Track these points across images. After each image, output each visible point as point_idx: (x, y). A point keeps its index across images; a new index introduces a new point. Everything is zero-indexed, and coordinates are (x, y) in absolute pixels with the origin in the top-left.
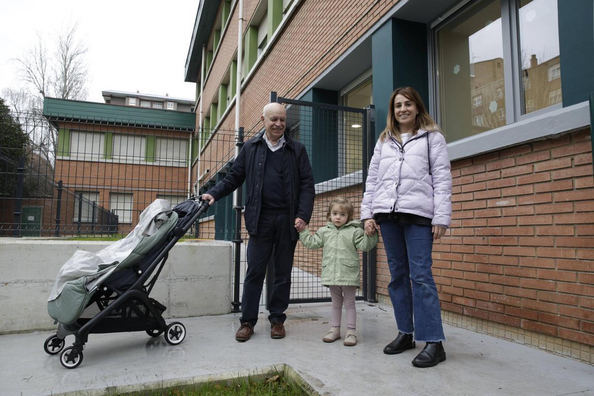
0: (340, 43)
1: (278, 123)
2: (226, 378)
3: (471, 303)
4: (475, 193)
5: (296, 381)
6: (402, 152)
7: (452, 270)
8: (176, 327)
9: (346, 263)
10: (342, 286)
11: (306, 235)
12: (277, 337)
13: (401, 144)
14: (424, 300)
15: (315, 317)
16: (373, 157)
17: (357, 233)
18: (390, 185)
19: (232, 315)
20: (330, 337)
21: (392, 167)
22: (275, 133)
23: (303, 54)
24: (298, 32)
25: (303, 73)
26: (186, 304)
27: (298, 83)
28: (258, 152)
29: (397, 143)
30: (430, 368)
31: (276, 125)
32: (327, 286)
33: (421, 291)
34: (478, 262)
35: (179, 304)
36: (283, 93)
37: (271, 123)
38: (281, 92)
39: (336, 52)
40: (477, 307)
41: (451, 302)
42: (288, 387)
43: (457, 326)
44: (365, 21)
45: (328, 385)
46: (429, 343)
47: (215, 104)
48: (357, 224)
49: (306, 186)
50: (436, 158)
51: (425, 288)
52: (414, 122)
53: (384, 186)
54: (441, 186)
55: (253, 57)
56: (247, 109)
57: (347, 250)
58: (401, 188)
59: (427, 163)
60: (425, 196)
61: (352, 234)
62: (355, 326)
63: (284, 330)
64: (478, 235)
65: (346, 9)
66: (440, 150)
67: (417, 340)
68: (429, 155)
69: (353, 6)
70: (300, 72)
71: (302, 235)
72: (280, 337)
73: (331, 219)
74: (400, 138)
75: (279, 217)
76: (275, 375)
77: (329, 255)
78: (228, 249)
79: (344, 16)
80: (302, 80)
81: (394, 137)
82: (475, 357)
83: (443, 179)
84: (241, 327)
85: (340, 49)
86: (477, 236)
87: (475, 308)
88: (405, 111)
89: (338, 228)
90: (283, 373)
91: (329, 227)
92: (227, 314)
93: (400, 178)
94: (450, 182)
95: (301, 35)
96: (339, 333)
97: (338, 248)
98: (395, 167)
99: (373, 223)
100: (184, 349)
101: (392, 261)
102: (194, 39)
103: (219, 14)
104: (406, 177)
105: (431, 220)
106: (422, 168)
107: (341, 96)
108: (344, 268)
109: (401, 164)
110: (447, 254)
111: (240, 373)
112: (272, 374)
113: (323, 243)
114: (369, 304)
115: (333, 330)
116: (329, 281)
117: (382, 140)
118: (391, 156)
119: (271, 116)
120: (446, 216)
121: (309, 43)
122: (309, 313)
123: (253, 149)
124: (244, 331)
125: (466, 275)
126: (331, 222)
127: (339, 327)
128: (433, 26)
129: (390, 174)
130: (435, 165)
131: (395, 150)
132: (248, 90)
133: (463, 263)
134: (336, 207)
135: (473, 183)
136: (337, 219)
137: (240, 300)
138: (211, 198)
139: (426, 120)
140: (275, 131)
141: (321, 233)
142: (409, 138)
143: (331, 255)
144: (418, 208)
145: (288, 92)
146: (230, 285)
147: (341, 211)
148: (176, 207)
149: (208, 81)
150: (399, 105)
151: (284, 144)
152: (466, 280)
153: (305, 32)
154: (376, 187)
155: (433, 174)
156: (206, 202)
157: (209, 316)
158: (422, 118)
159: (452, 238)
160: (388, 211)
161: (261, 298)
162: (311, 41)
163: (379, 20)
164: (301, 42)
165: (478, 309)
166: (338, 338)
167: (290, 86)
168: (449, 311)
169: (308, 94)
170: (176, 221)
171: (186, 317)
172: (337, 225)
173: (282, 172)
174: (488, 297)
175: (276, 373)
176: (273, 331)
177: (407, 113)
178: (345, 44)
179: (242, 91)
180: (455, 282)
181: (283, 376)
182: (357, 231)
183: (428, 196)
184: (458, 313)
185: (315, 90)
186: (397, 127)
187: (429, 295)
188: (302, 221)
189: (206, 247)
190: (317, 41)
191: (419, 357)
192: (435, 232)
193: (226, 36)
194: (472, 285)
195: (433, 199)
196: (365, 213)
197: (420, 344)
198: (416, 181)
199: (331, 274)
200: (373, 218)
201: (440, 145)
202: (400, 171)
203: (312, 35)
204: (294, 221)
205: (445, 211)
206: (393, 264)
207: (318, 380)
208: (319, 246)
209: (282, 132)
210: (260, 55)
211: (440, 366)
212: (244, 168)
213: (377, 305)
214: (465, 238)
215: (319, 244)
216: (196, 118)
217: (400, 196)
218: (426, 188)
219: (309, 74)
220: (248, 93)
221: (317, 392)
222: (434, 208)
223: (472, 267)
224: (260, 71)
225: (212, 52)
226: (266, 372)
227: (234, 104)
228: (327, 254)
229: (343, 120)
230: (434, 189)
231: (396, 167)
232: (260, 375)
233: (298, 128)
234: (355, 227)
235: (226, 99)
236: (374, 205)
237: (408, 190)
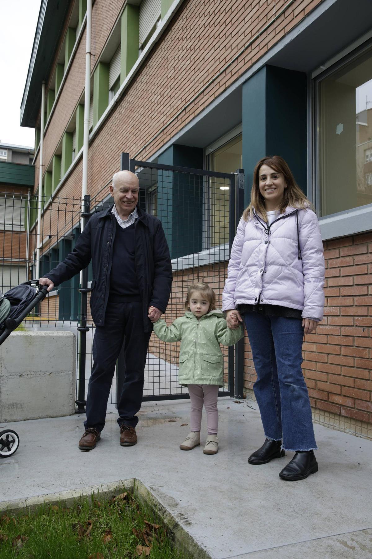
0: (206, 92)
1: (129, 195)
2: (66, 498)
3: (349, 403)
4: (355, 277)
5: (147, 500)
6: (268, 234)
7: (328, 364)
8: (8, 436)
9: (207, 358)
10: (202, 385)
11: (160, 326)
12: (127, 444)
13: (267, 223)
14: (293, 404)
15: (172, 417)
16: (235, 238)
17: (220, 324)
18: (255, 271)
19: (76, 416)
20: (188, 444)
21: (256, 251)
22: (127, 206)
23: (162, 103)
24: (156, 75)
25: (162, 125)
26: (21, 405)
27: (156, 137)
28: (106, 229)
29: (262, 223)
30: (299, 482)
31: (127, 198)
32: (186, 385)
33: (290, 394)
34: (357, 356)
35: (13, 405)
36: (139, 148)
37: (121, 194)
38: (137, 147)
39: (201, 103)
40: (356, 407)
41: (328, 401)
42: (138, 506)
43: (334, 429)
44: (235, 68)
45: (182, 504)
46: (299, 452)
47: (58, 156)
48: (220, 314)
49: (162, 269)
50: (307, 241)
51: (294, 390)
52: (282, 197)
53: (248, 273)
54: (313, 272)
55: (104, 101)
56: (96, 165)
57: (209, 344)
58: (267, 275)
59: (296, 246)
60: (294, 285)
61: (215, 325)
62: (217, 431)
63: (136, 435)
64: (359, 325)
65: (213, 50)
66: (311, 231)
67: (286, 448)
68: (298, 237)
69: (221, 47)
70: (159, 124)
71: (157, 326)
72: (131, 444)
73: (190, 308)
74: (266, 216)
75: (131, 306)
76: (123, 492)
77: (187, 349)
78: (71, 340)
79: (211, 59)
80: (162, 134)
81: (259, 215)
82: (351, 468)
83: (314, 265)
84: (85, 433)
85: (205, 99)
86: (357, 326)
87: (354, 408)
88: (271, 185)
89: (198, 318)
90: (132, 490)
91: (187, 317)
92: (70, 415)
93: (266, 265)
94: (322, 268)
95: (160, 78)
96: (199, 439)
97: (199, 341)
98: (260, 251)
99: (236, 314)
100: (17, 463)
101: (257, 358)
102: (31, 74)
103: (62, 44)
104: (273, 263)
105: (301, 312)
106: (290, 252)
107: (207, 154)
108: (205, 364)
109: (267, 248)
110: (323, 345)
111: (82, 491)
112: (119, 491)
113: (181, 335)
114: (236, 400)
115: (192, 435)
116: (188, 379)
117: (246, 218)
118: (255, 237)
119: (121, 187)
120: (317, 307)
121: (169, 90)
122: (165, 412)
123: (100, 225)
124: (89, 438)
125: (344, 371)
126: (191, 311)
127: (199, 431)
128: (314, 75)
129: (255, 259)
130: (305, 248)
131: (260, 230)
132: (97, 142)
133: (341, 356)
134: (196, 294)
135: (353, 266)
136: (197, 308)
137: (86, 399)
138: (50, 284)
139: (296, 195)
140: (125, 204)
141: (179, 324)
142: (277, 216)
143: (190, 349)
144: (287, 298)
145: (145, 147)
146: (73, 381)
147: (202, 299)
148: (9, 292)
149: (50, 127)
150: (265, 178)
151: (136, 219)
152: (344, 376)
153: (165, 76)
154: (240, 272)
155: (303, 258)
156: (44, 287)
157: (48, 419)
158: (291, 193)
159: (329, 328)
160: (253, 302)
161: (110, 395)
162: (172, 87)
163: (251, 67)
164: (160, 87)
165: (358, 409)
166: (197, 444)
167: (147, 141)
168: (325, 411)
169: (168, 151)
170: (7, 311)
171: (21, 421)
172: (197, 315)
173: (134, 253)
174: (368, 397)
175: (124, 490)
176: (123, 437)
177: (274, 187)
178: (211, 93)
179: (91, 143)
180: (332, 378)
181: (132, 493)
182: (220, 322)
183: (297, 285)
184: (335, 414)
185: (177, 147)
186: (262, 203)
187: (298, 398)
188: (157, 310)
189: (45, 337)
190: (179, 88)
191: (287, 468)
192: (306, 326)
193: (70, 72)
194: (350, 382)
195: (304, 288)
196: (227, 303)
197: (291, 452)
198: (284, 268)
199: (190, 371)
200: (236, 309)
201: (312, 225)
202: (266, 256)
203: (173, 80)
204: (148, 310)
205: (316, 302)
206: (259, 362)
207: (171, 498)
208: (176, 339)
209: (134, 205)
210: (113, 99)
211: (311, 479)
212: (89, 246)
213: (245, 402)
214: (343, 328)
215: (176, 337)
216: (35, 171)
217: (265, 285)
218: (295, 275)
219: (169, 128)
220: (98, 146)
221: (170, 514)
222: (304, 297)
223: (350, 361)
224: (112, 119)
225: (53, 91)
226: (112, 489)
227: (81, 157)
228: (186, 348)
229: (209, 182)
230: (304, 276)
231: (262, 251)
232: (105, 492)
233: (155, 191)
234: (218, 317)
235: (71, 150)
236: (237, 294)
237: (275, 277)
